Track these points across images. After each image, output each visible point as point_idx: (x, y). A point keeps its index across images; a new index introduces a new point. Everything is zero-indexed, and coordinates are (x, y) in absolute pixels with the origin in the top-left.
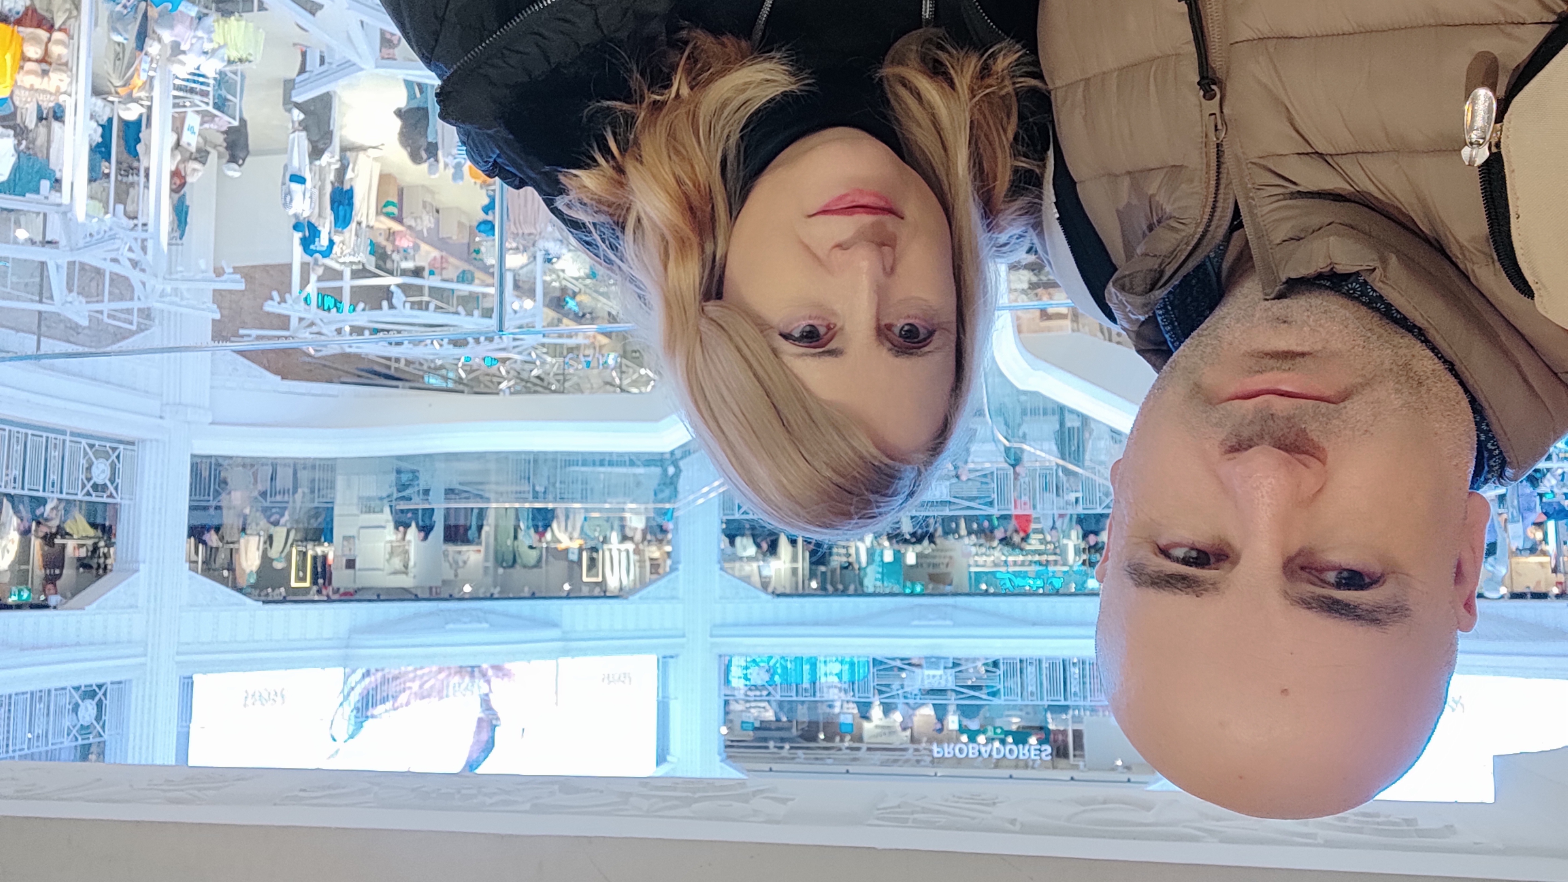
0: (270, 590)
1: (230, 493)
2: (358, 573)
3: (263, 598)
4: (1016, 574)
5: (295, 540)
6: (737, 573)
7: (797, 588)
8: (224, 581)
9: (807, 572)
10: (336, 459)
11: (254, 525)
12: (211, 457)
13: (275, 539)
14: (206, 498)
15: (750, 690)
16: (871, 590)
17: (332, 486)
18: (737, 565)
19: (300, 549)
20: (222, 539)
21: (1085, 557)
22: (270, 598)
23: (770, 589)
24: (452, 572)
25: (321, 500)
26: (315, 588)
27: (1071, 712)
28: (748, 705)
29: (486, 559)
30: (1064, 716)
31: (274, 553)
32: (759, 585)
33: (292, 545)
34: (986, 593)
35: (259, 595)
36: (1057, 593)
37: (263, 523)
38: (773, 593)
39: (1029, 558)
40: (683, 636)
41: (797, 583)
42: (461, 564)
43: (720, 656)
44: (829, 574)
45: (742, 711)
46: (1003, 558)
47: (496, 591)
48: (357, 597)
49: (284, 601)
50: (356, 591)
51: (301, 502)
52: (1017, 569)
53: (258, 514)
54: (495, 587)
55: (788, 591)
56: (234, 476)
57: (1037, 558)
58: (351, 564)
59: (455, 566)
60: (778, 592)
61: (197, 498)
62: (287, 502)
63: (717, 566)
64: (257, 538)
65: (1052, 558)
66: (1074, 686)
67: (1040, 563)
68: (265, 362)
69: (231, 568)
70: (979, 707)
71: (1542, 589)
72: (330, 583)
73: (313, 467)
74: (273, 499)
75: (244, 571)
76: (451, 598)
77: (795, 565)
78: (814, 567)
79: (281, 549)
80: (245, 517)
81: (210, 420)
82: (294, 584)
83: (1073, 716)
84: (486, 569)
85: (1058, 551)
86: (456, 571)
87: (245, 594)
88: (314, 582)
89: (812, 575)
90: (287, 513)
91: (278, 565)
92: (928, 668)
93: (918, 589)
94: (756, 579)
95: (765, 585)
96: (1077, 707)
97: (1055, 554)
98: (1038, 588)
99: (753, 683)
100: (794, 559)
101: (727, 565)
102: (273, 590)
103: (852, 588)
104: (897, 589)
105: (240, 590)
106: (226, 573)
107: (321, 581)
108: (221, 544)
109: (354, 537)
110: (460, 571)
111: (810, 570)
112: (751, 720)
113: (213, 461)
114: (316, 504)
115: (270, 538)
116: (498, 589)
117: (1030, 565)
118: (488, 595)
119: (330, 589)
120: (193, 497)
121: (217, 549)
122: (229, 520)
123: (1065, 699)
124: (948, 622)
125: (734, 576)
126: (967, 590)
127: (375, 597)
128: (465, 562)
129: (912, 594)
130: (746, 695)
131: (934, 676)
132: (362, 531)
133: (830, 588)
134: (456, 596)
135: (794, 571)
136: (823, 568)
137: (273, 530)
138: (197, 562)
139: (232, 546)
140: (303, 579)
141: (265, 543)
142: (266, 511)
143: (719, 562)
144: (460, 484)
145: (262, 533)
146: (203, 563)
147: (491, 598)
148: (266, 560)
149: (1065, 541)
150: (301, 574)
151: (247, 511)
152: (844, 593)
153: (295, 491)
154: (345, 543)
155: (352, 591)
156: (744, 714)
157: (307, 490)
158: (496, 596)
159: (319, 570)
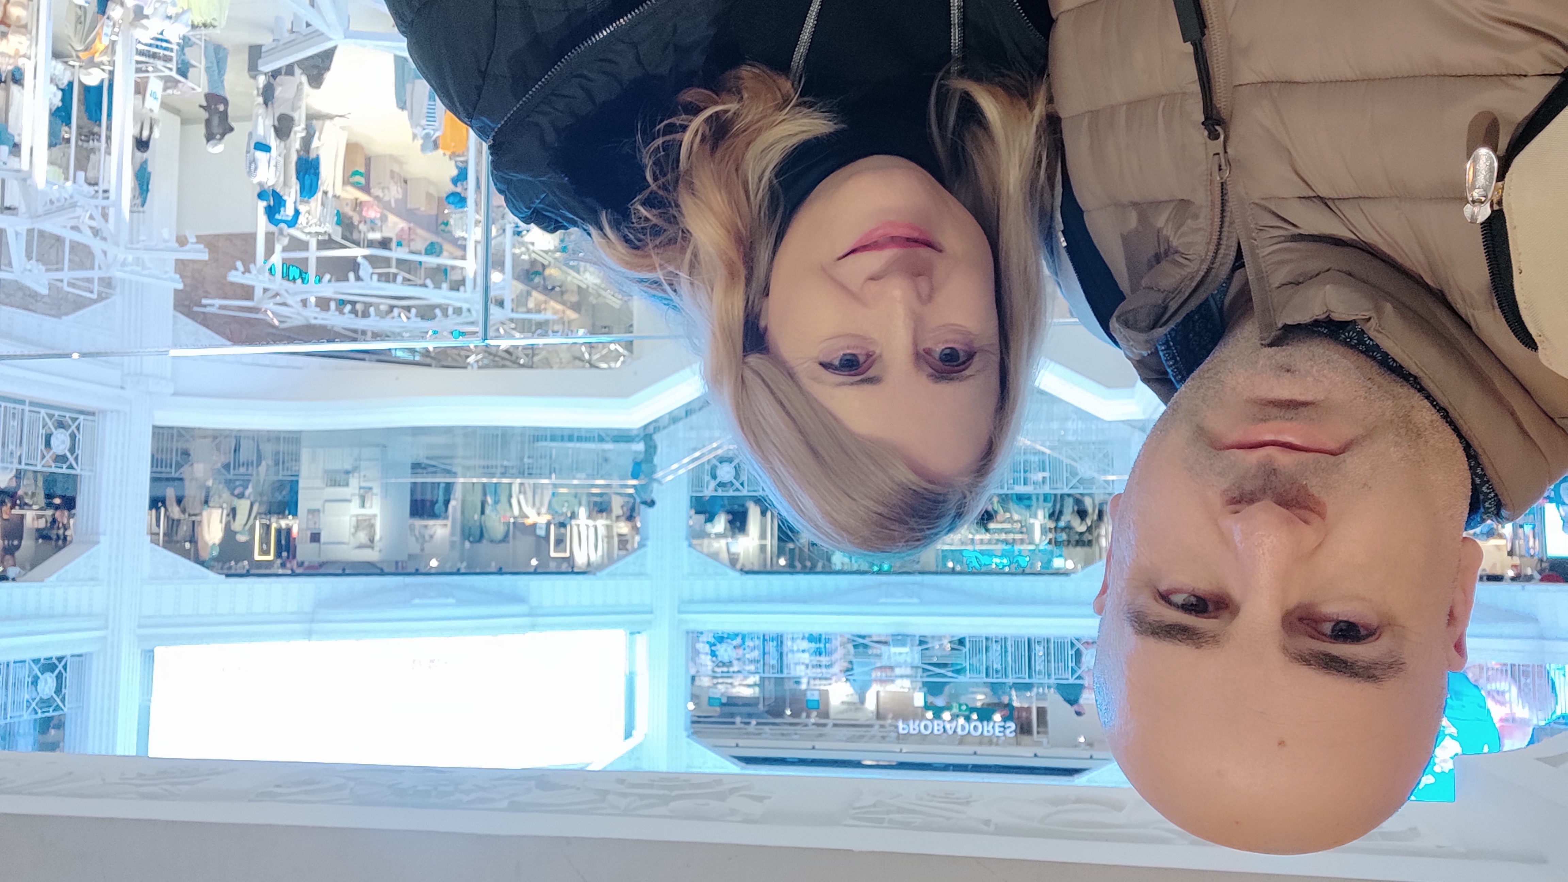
0: (233, 563)
1: (192, 465)
2: (322, 547)
3: (226, 571)
4: (982, 552)
5: (259, 513)
6: (705, 550)
7: (765, 565)
8: (185, 554)
9: (775, 550)
10: (300, 432)
11: (216, 497)
12: (172, 428)
13: (238, 512)
14: (168, 470)
15: (717, 666)
16: (838, 567)
17: (296, 458)
18: (706, 541)
19: (264, 521)
20: (184, 511)
21: (1051, 536)
22: (233, 571)
23: (739, 566)
24: (419, 547)
25: (286, 473)
26: (279, 561)
27: (1035, 690)
28: (715, 681)
29: (453, 534)
30: (1028, 694)
31: (237, 526)
32: (727, 561)
33: (255, 518)
34: (953, 572)
35: (222, 568)
36: (1023, 573)
37: (226, 495)
38: (741, 570)
39: (996, 536)
40: (651, 612)
41: (765, 560)
42: (427, 538)
43: (688, 633)
44: (797, 551)
45: (709, 687)
46: (970, 536)
47: (463, 567)
48: (321, 571)
49: (248, 574)
50: (322, 565)
51: (264, 474)
52: (984, 547)
53: (221, 486)
54: (462, 562)
55: (756, 568)
56: (196, 448)
57: (1003, 536)
58: (315, 538)
59: (422, 539)
60: (746, 569)
61: (159, 469)
62: (251, 475)
63: (686, 543)
64: (220, 511)
65: (1018, 537)
66: (1039, 665)
67: (1006, 542)
68: (228, 332)
69: (193, 540)
70: (945, 684)
71: (1498, 572)
72: (294, 557)
73: (278, 439)
74: (236, 472)
75: (206, 544)
76: (417, 573)
77: (763, 542)
78: (782, 544)
79: (244, 522)
80: (208, 490)
81: (172, 391)
82: (257, 557)
83: (1038, 693)
84: (453, 543)
85: (1024, 530)
86: (422, 544)
87: (207, 568)
88: (278, 555)
89: (781, 552)
90: (250, 486)
91: (242, 538)
92: (894, 646)
93: (886, 567)
94: (724, 556)
95: (733, 561)
96: (1041, 685)
97: (1022, 533)
98: (1004, 566)
99: (720, 659)
100: (763, 536)
101: (695, 542)
102: (236, 563)
103: (820, 566)
104: (865, 567)
105: (202, 563)
106: (187, 545)
107: (285, 554)
108: (182, 517)
109: (318, 511)
110: (426, 545)
111: (779, 547)
112: (718, 696)
113: (175, 431)
114: (280, 478)
115: (233, 512)
116: (464, 564)
117: (996, 544)
118: (455, 570)
119: (295, 562)
120: (155, 469)
121: (179, 521)
122: (192, 491)
123: (1030, 676)
124: (915, 600)
125: (702, 553)
126: (934, 569)
127: (340, 571)
128: (431, 537)
129: (880, 572)
130: (714, 672)
131: (900, 654)
132: (327, 504)
133: (798, 565)
134: (423, 570)
135: (763, 548)
136: (791, 545)
137: (237, 503)
138: (158, 534)
139: (194, 518)
140: (267, 552)
141: (228, 515)
142: (230, 484)
143: (687, 539)
144: (427, 458)
145: (225, 505)
146: (165, 534)
147: (458, 573)
148: (229, 533)
149: (1032, 521)
150: (265, 547)
151: (210, 483)
152: (812, 571)
153: (259, 464)
154: (310, 517)
155: (317, 564)
156: (711, 690)
157: (271, 463)
158: (463, 571)
159: (283, 542)
